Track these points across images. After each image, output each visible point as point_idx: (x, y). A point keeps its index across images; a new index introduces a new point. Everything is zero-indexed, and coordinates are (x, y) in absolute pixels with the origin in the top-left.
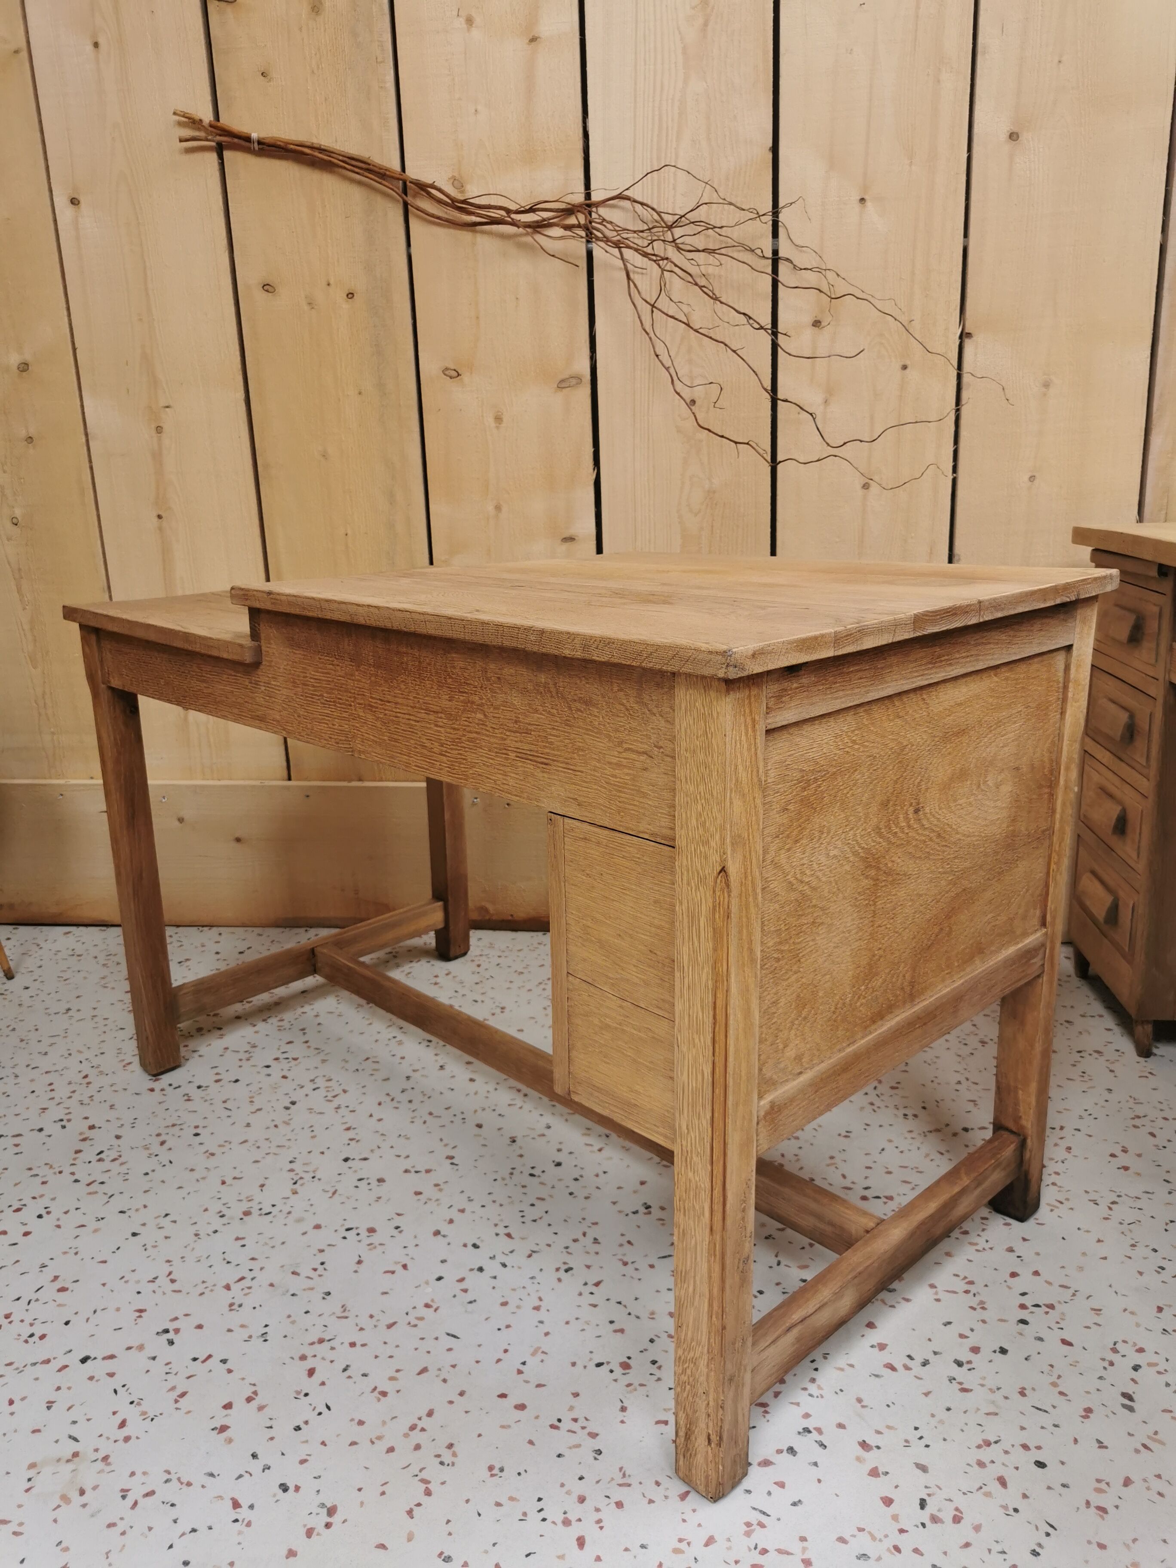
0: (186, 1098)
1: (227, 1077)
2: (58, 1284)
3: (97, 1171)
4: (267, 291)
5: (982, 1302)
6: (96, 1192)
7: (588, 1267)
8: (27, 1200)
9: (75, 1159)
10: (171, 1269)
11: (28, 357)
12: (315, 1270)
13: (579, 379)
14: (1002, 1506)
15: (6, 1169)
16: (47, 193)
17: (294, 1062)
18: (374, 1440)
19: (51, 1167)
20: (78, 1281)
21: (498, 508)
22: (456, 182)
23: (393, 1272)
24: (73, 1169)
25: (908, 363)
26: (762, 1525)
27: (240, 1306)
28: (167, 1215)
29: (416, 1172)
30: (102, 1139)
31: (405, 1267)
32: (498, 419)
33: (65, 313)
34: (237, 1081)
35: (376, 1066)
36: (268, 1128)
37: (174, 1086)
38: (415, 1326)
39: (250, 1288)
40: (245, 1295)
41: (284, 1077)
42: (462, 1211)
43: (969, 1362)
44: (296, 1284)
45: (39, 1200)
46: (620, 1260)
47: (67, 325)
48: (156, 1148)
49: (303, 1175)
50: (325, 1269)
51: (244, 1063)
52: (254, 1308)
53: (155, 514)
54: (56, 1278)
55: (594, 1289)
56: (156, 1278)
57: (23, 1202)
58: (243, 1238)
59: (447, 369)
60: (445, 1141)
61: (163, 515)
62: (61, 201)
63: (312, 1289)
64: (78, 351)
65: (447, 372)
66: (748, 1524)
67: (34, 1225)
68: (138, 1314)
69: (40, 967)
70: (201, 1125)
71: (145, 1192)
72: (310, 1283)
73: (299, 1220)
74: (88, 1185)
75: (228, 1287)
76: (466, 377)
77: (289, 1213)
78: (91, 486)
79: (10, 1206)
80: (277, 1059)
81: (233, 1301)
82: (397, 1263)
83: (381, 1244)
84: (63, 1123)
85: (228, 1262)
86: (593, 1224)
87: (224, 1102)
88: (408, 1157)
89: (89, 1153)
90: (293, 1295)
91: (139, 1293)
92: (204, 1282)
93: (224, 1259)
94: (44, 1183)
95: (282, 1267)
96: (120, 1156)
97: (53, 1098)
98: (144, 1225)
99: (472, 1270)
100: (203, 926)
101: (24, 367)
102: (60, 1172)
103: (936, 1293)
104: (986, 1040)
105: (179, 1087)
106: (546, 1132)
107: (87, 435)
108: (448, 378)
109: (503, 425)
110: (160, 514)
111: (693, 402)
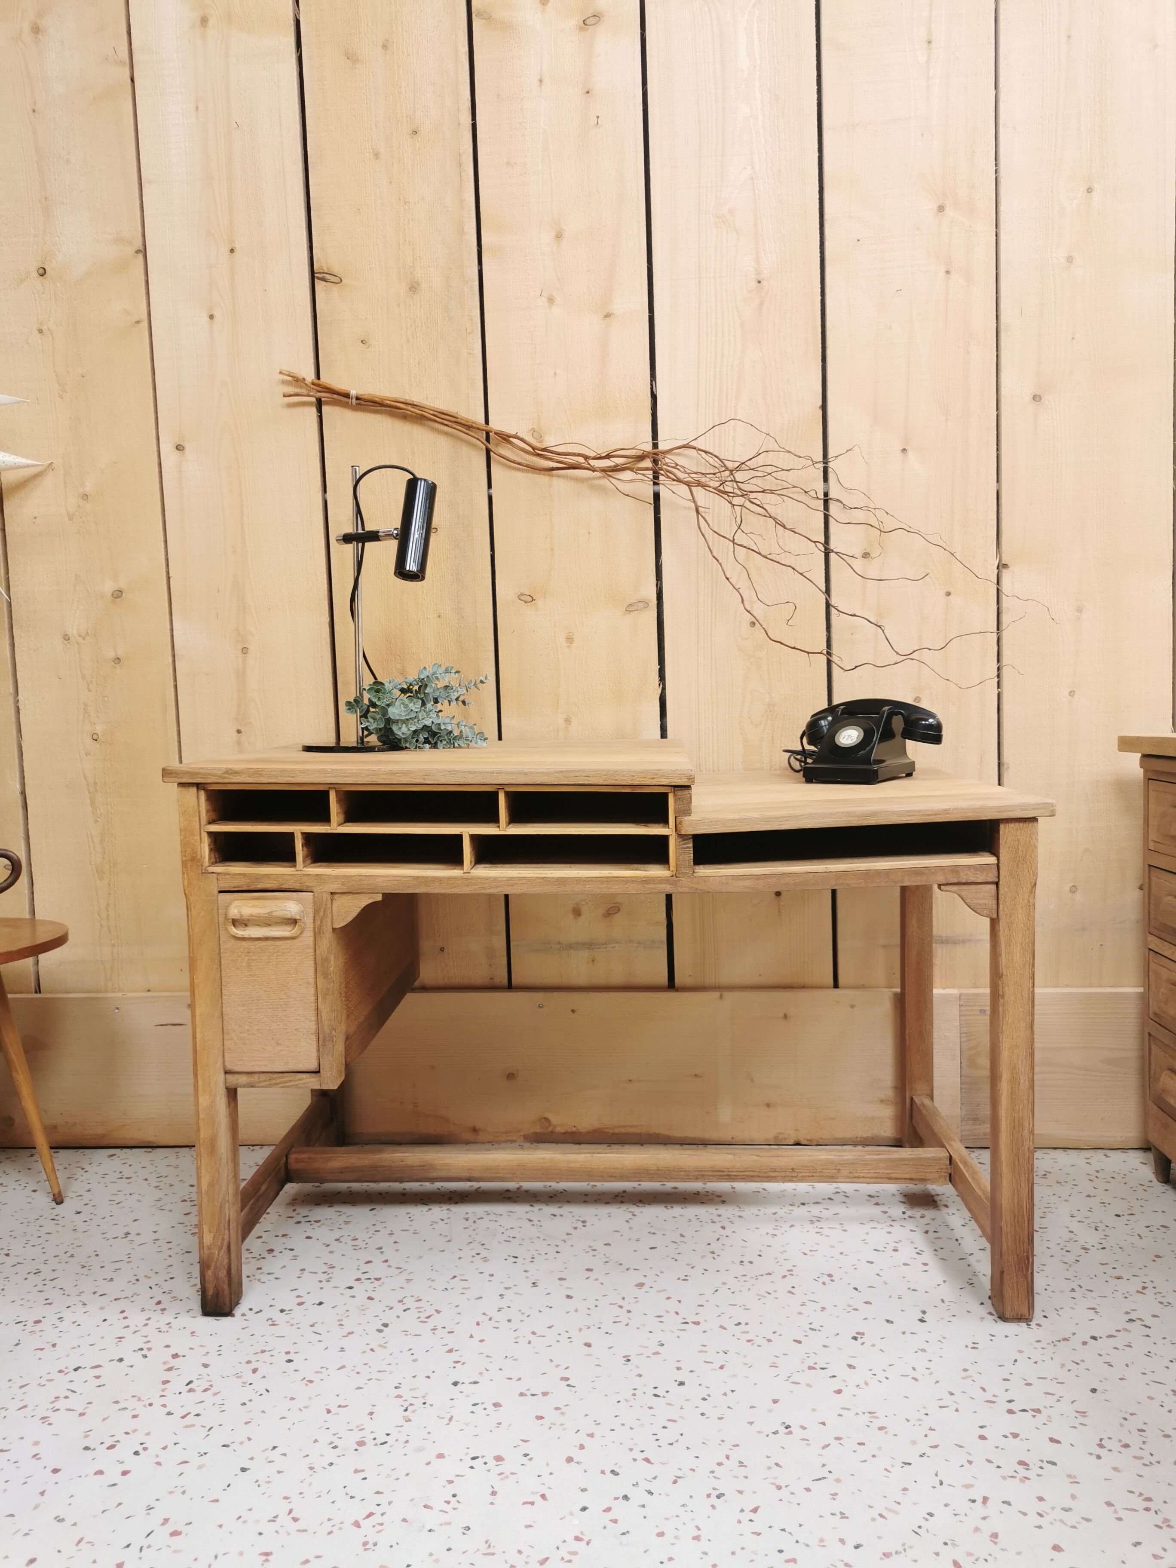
0: (270, 1322)
1: (310, 1300)
2: (170, 1528)
3: (189, 1402)
5: (1166, 1520)
6: (193, 1426)
7: (740, 1492)
8: (120, 1436)
9: (163, 1390)
10: (291, 1506)
11: (122, 585)
12: (448, 1502)
13: (647, 604)
15: (90, 1403)
16: (155, 441)
17: (377, 1283)
19: (139, 1399)
20: (190, 1523)
21: (568, 721)
22: (535, 434)
23: (532, 1503)
24: (163, 1401)
25: (951, 590)
27: (375, 1544)
28: (274, 1448)
29: (533, 1395)
30: (189, 1368)
31: (543, 1496)
32: (570, 639)
33: (163, 545)
34: (321, 1304)
35: (465, 1284)
36: (364, 1352)
37: (255, 1310)
38: (570, 1561)
39: (382, 1524)
40: (379, 1532)
41: (370, 1298)
42: (591, 1435)
44: (431, 1519)
45: (132, 1435)
46: (772, 1484)
47: (163, 557)
48: (249, 1377)
49: (413, 1401)
50: (458, 1502)
51: (324, 1284)
52: (391, 1546)
53: (235, 729)
54: (166, 1521)
55: (752, 1516)
56: (276, 1517)
57: (115, 1438)
58: (363, 1471)
59: (522, 594)
60: (555, 1363)
61: (243, 730)
62: (167, 447)
63: (449, 1523)
64: (171, 580)
65: (522, 598)
67: (131, 1463)
68: (264, 1558)
69: (89, 1191)
70: (292, 1351)
71: (246, 1423)
72: (445, 1518)
73: (420, 1450)
74: (183, 1417)
75: (357, 1524)
76: (540, 602)
77: (407, 1442)
78: (174, 703)
79: (102, 1443)
80: (358, 1280)
81: (366, 1539)
82: (534, 1493)
83: (512, 1474)
84: (144, 1352)
85: (352, 1497)
86: (734, 1446)
87: (312, 1326)
88: (520, 1379)
89: (176, 1384)
90: (430, 1531)
91: (260, 1534)
92: (329, 1520)
93: (347, 1494)
94: (134, 1417)
95: (412, 1500)
96: (211, 1386)
97: (128, 1327)
98: (252, 1459)
99: (616, 1498)
100: (253, 1146)
101: (118, 594)
102: (151, 1405)
103: (1116, 1512)
104: (1087, 1246)
105: (261, 1311)
106: (660, 1349)
107: (174, 656)
108: (523, 602)
109: (573, 645)
110: (240, 728)
111: (753, 624)
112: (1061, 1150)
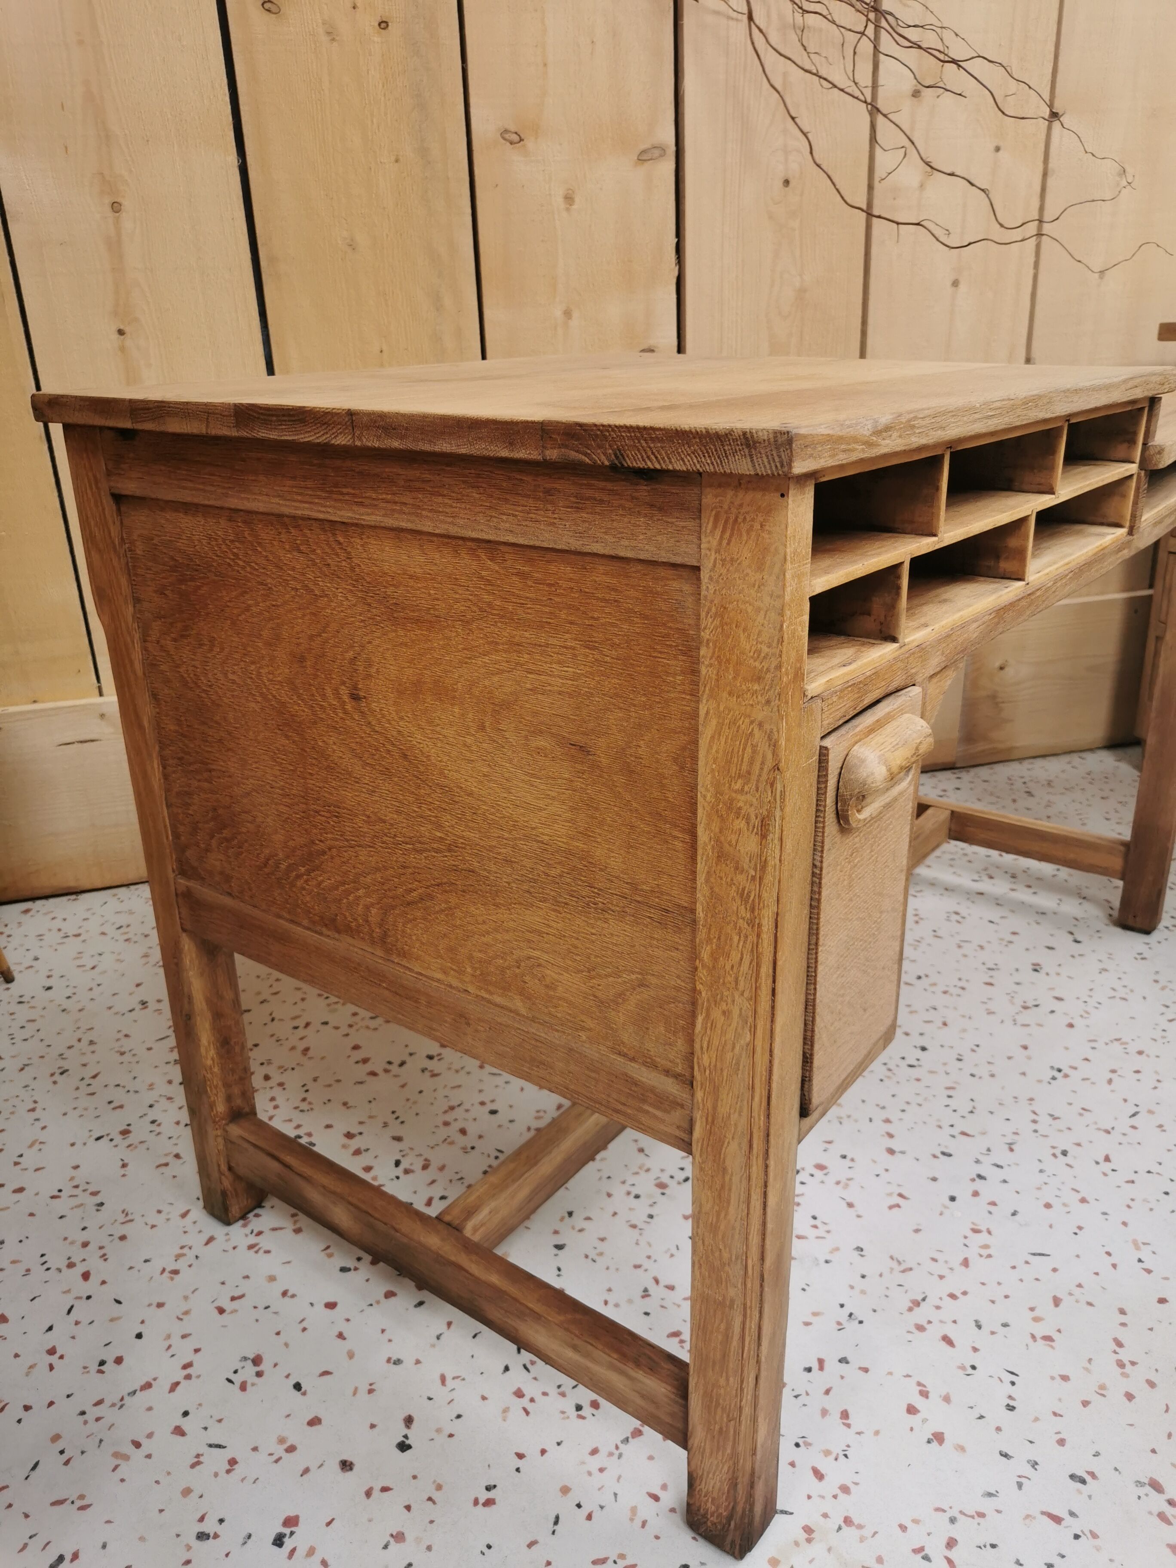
4: (269, 11)
7: (1078, 1145)
12: (815, 1227)
13: (663, 150)
21: (568, 314)
23: (898, 1206)
25: (1001, 144)
31: (902, 1196)
32: (569, 199)
38: (990, 1256)
42: (888, 1121)
46: (1098, 1129)
53: (114, 328)
55: (1111, 1165)
59: (507, 132)
61: (127, 329)
63: (838, 1249)
65: (507, 136)
76: (530, 143)
82: (889, 1195)
86: (1030, 1100)
99: (972, 1180)
105: (404, 1062)
108: (508, 144)
109: (575, 207)
110: (122, 327)
111: (787, 182)
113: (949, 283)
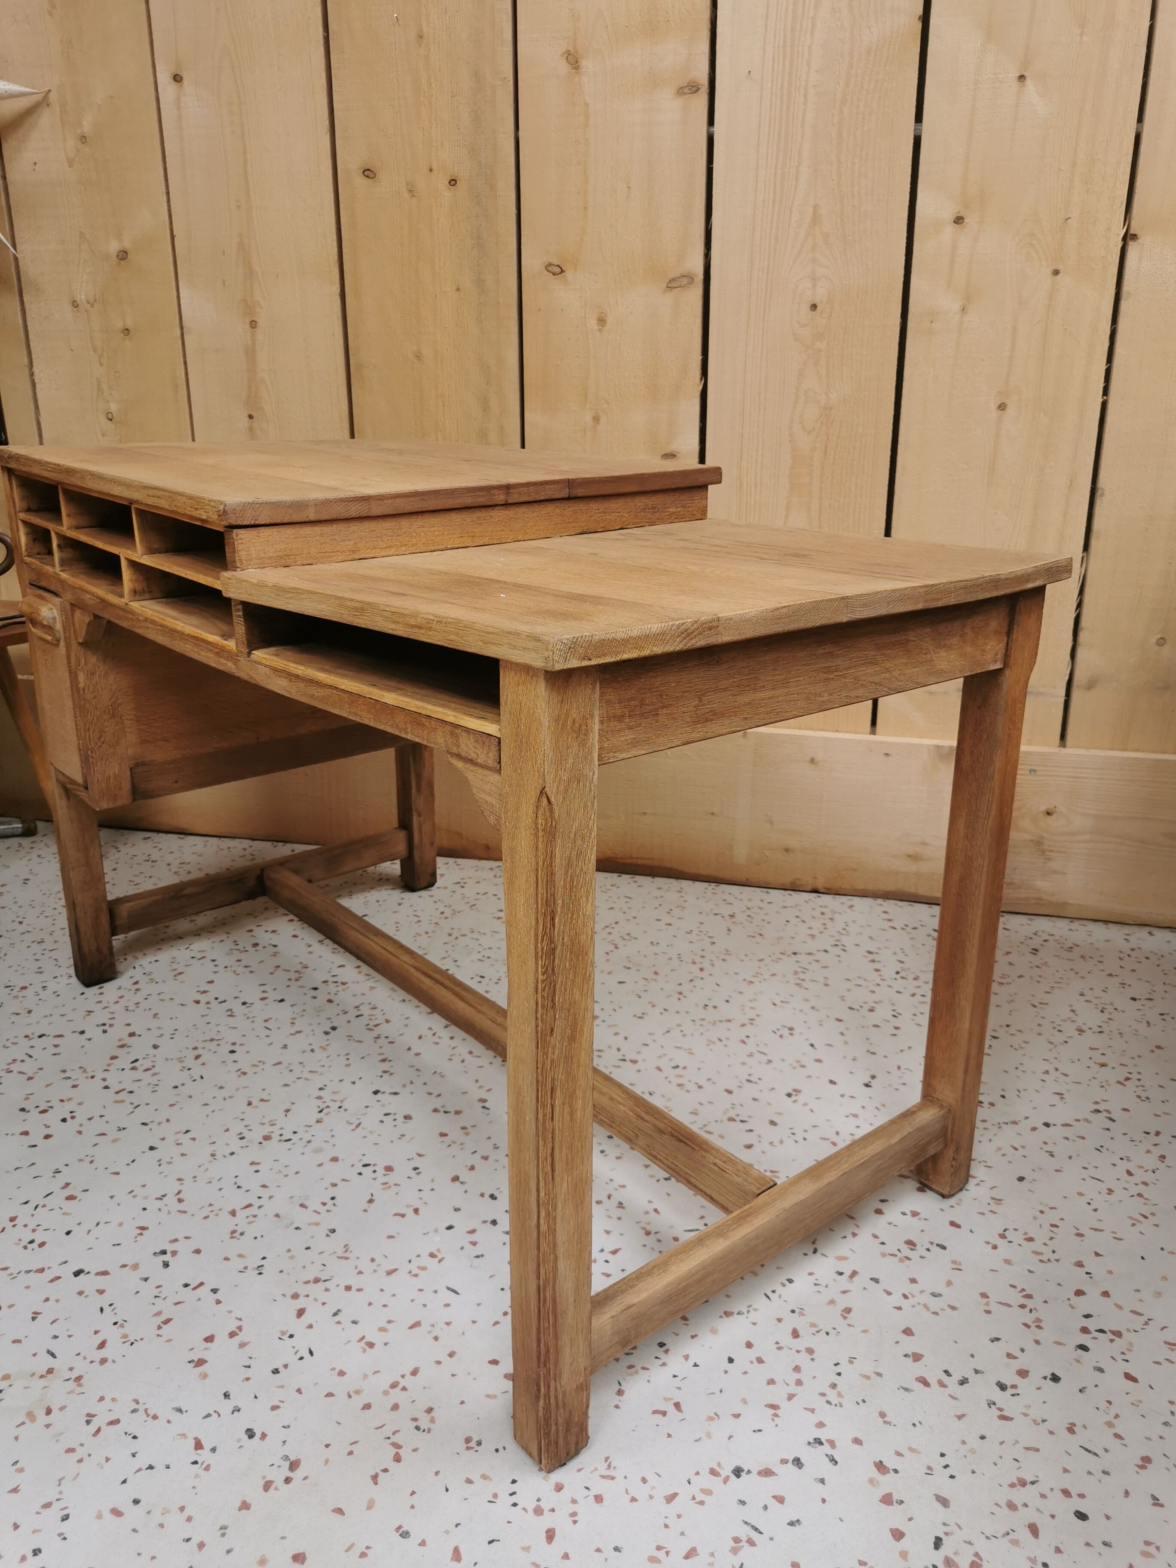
0: (229, 1013)
1: (273, 996)
2: (68, 1192)
3: (127, 1079)
4: (367, 176)
5: (1038, 1320)
6: (123, 1101)
7: (608, 1232)
8: (55, 1103)
9: (109, 1065)
10: (181, 1188)
11: (127, 244)
12: (324, 1204)
13: (690, 278)
14: (1030, 1559)
15: (41, 1069)
16: (151, 70)
17: (342, 987)
18: (352, 1394)
19: (85, 1071)
20: (87, 1190)
21: (596, 419)
22: (570, 57)
23: (403, 1216)
24: (105, 1075)
25: (1060, 267)
26: (751, 1543)
27: (242, 1234)
28: (187, 1131)
29: (445, 1112)
30: (140, 1048)
31: (416, 1211)
32: (602, 321)
33: (165, 198)
34: (282, 1001)
36: (304, 1052)
37: (220, 1000)
38: (416, 1275)
39: (255, 1216)
40: (250, 1223)
41: (330, 1001)
42: (486, 1158)
43: (1014, 1387)
44: (303, 1217)
45: (66, 1103)
46: (643, 1228)
47: (166, 212)
48: (190, 1062)
49: (329, 1103)
50: (334, 1205)
51: (292, 983)
52: (255, 1238)
53: (246, 414)
54: (67, 1185)
55: (610, 1257)
56: (164, 1196)
57: (50, 1104)
58: (258, 1164)
59: (550, 265)
60: (480, 1083)
61: (254, 415)
62: (164, 78)
63: (318, 1224)
64: (176, 238)
65: (550, 269)
66: (737, 1540)
67: (57, 1128)
68: (139, 1231)
69: (115, 870)
70: (238, 1043)
71: (171, 1105)
72: (316, 1218)
73: (318, 1151)
74: (117, 1093)
75: (233, 1213)
76: (569, 274)
77: (309, 1142)
78: (184, 382)
79: (37, 1107)
80: (326, 982)
81: (236, 1228)
82: (408, 1206)
83: (395, 1185)
84: (105, 1028)
85: (239, 1187)
86: (620, 1186)
87: (266, 1021)
88: (439, 1095)
89: (124, 1061)
90: (297, 1228)
91: (145, 1209)
92: (210, 1205)
93: (236, 1183)
94: (74, 1086)
95: (292, 1197)
96: (154, 1066)
97: (100, 1002)
98: (163, 1139)
99: (485, 1222)
100: (278, 841)
101: (123, 255)
102: (92, 1077)
103: (987, 1304)
104: (1084, 1028)
105: (225, 1001)
107: (182, 328)
108: (551, 275)
109: (606, 328)
110: (251, 413)
111: (814, 307)
112: (1101, 924)
113: (993, 407)
